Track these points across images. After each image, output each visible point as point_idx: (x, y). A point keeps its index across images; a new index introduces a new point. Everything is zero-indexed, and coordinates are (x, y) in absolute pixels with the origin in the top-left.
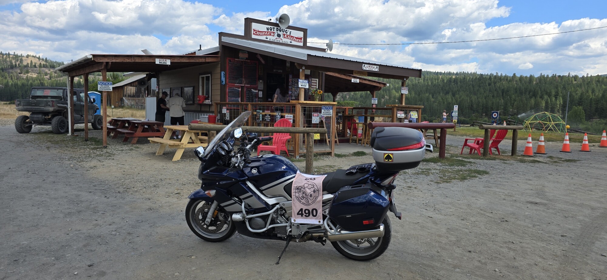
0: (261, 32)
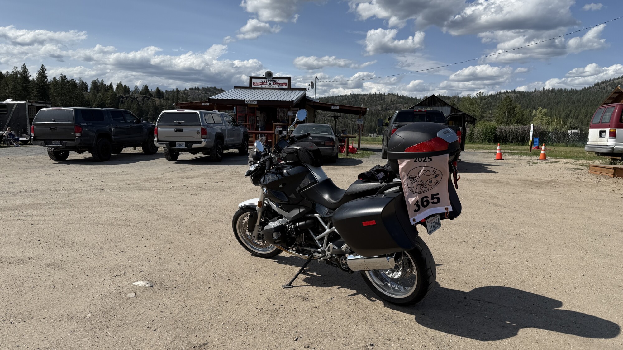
0: (258, 83)
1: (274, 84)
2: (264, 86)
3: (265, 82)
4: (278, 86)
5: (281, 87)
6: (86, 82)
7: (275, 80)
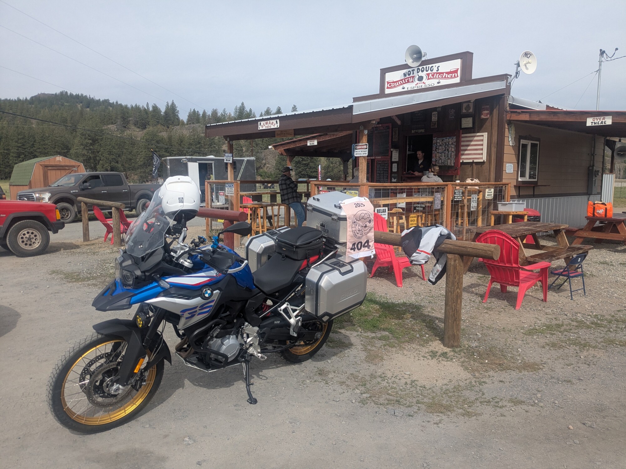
0: (396, 82)
1: (430, 75)
2: (409, 86)
3: (411, 75)
4: (438, 81)
5: (444, 82)
7: (430, 66)
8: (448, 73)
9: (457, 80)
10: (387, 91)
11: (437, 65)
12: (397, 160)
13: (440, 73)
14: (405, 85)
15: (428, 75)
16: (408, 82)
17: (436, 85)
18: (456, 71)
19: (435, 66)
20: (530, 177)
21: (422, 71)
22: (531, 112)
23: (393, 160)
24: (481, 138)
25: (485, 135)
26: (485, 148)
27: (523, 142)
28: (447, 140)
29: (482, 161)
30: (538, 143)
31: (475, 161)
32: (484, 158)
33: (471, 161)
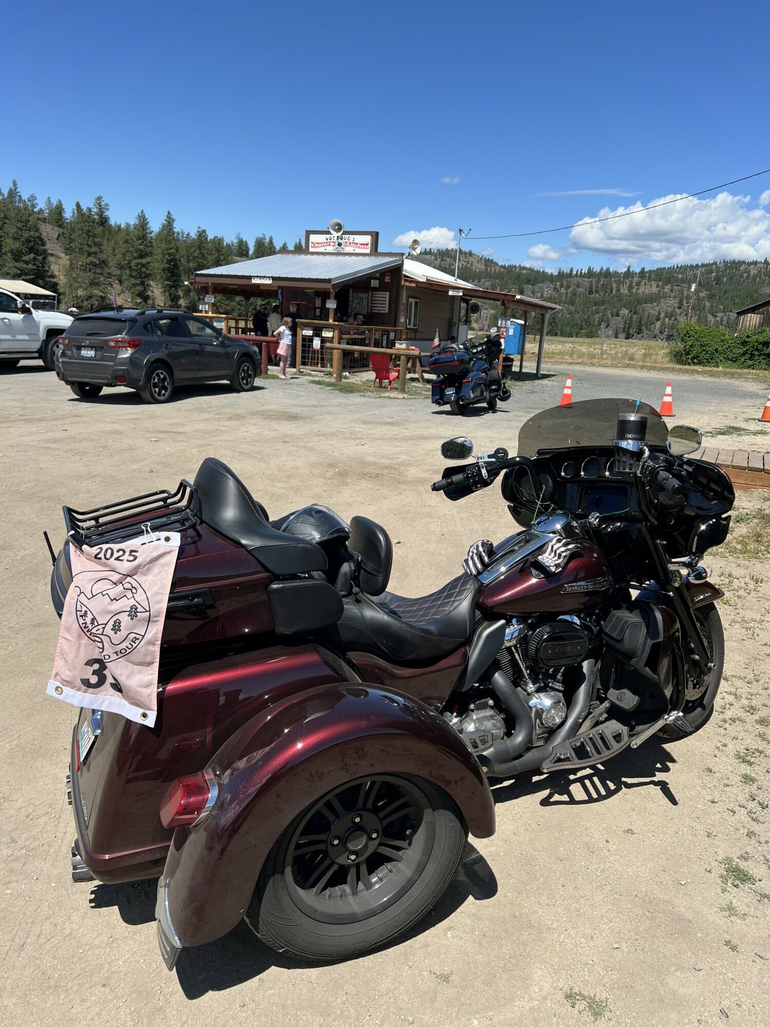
0: (319, 243)
1: (348, 244)
2: (329, 249)
3: (332, 240)
4: (353, 249)
5: (358, 251)
6: (246, 242)
7: (348, 236)
8: (362, 244)
9: (368, 251)
10: (311, 250)
11: (354, 236)
12: (320, 306)
13: (355, 243)
14: (327, 247)
15: (346, 243)
16: (330, 245)
17: (352, 252)
18: (367, 244)
19: (352, 237)
20: (414, 326)
21: (341, 239)
22: (416, 282)
23: (316, 306)
24: (384, 296)
25: (388, 293)
26: (387, 303)
27: (410, 300)
28: (361, 295)
29: (385, 312)
30: (418, 300)
31: (381, 312)
32: (387, 310)
33: (378, 312)
